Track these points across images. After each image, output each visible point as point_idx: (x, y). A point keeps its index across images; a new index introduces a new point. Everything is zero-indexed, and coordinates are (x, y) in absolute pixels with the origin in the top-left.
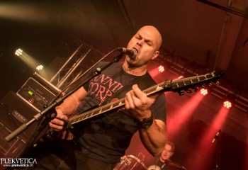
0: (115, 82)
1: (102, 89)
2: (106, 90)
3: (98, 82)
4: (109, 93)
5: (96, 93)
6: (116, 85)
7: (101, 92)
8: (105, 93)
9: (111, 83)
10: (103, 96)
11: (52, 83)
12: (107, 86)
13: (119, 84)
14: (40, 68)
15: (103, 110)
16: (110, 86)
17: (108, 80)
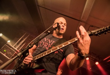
0: (52, 41)
1: (46, 44)
2: (48, 44)
3: (43, 41)
4: (50, 46)
5: (43, 46)
6: (52, 42)
7: (46, 45)
8: (48, 46)
9: (50, 41)
10: (47, 47)
11: (14, 47)
12: (48, 42)
13: (54, 41)
14: (9, 41)
15: (47, 53)
16: (50, 43)
17: (48, 40)
